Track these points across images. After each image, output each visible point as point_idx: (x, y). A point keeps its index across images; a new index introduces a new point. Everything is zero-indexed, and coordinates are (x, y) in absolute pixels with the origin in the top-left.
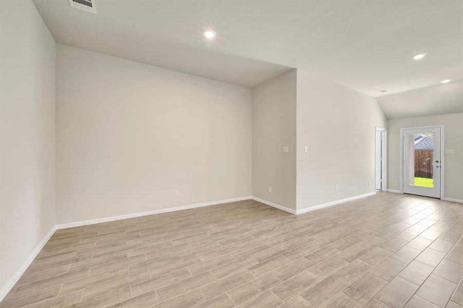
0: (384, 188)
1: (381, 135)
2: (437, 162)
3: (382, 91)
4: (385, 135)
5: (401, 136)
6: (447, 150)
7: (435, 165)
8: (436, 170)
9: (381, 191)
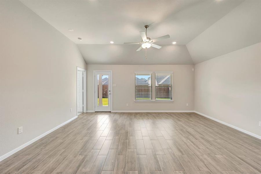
0: (85, 111)
3: (79, 39)
4: (85, 73)
5: (94, 76)
6: (113, 85)
7: (109, 93)
8: (109, 96)
9: (83, 113)
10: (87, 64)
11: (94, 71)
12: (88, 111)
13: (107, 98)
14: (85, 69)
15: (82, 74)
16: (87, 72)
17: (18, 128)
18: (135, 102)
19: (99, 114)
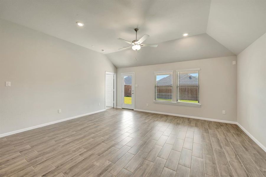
0: (115, 106)
5: (121, 78)
6: (135, 85)
7: (132, 92)
8: (132, 95)
9: (114, 108)
10: (116, 68)
11: (121, 74)
12: (118, 107)
13: (130, 97)
14: (115, 72)
15: (113, 77)
16: (117, 75)
17: (58, 110)
18: (155, 103)
19: (124, 110)
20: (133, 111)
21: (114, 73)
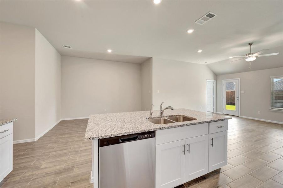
0: (215, 112)
1: (213, 84)
2: (237, 97)
3: (206, 62)
4: (215, 83)
5: (222, 84)
6: (241, 91)
7: (236, 99)
9: (213, 113)
10: (216, 76)
11: (222, 80)
14: (215, 80)
16: (217, 82)
20: (237, 118)
21: (213, 81)
